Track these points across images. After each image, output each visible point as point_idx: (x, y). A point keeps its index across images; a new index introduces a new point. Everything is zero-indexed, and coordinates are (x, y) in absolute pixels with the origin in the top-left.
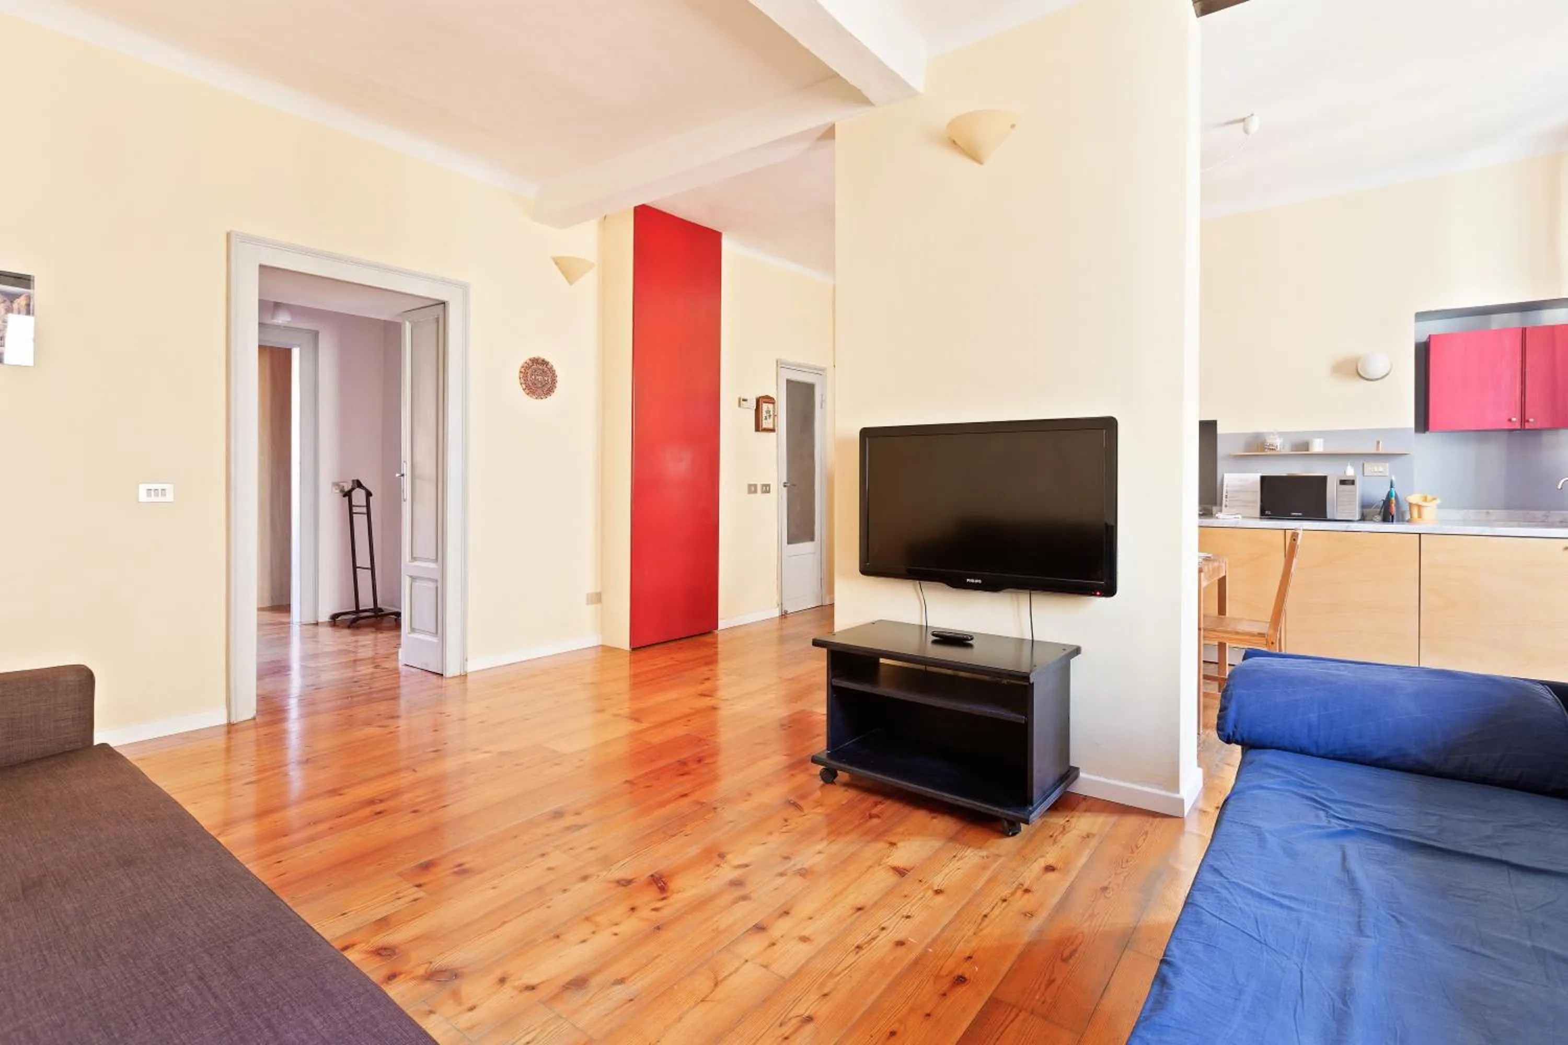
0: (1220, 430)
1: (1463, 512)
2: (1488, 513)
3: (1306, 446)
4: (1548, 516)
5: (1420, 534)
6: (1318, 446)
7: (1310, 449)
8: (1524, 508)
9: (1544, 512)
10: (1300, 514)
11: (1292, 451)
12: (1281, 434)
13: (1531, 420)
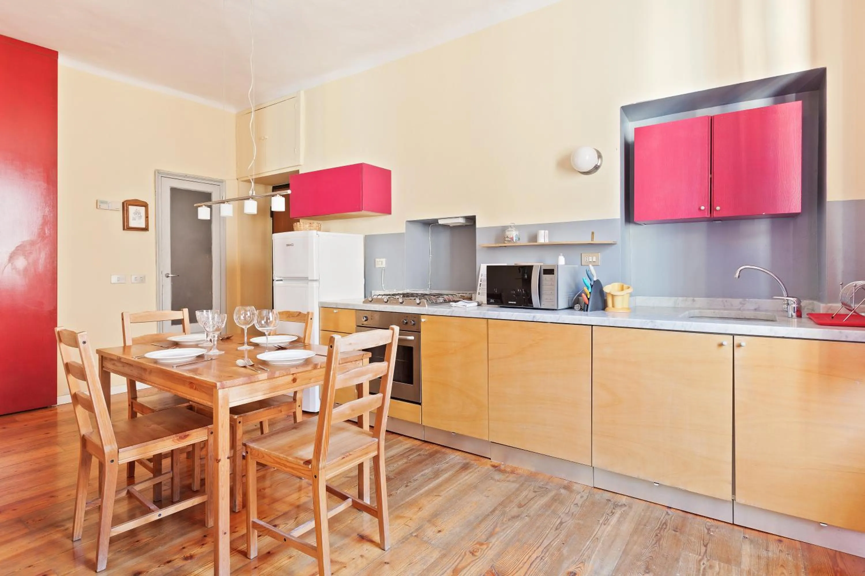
0: (479, 224)
1: (674, 299)
2: (694, 300)
3: (534, 238)
4: (744, 304)
5: (592, 326)
6: (543, 238)
7: (537, 241)
8: (724, 297)
9: (741, 300)
10: (515, 303)
11: (529, 241)
12: (518, 227)
13: (718, 208)
